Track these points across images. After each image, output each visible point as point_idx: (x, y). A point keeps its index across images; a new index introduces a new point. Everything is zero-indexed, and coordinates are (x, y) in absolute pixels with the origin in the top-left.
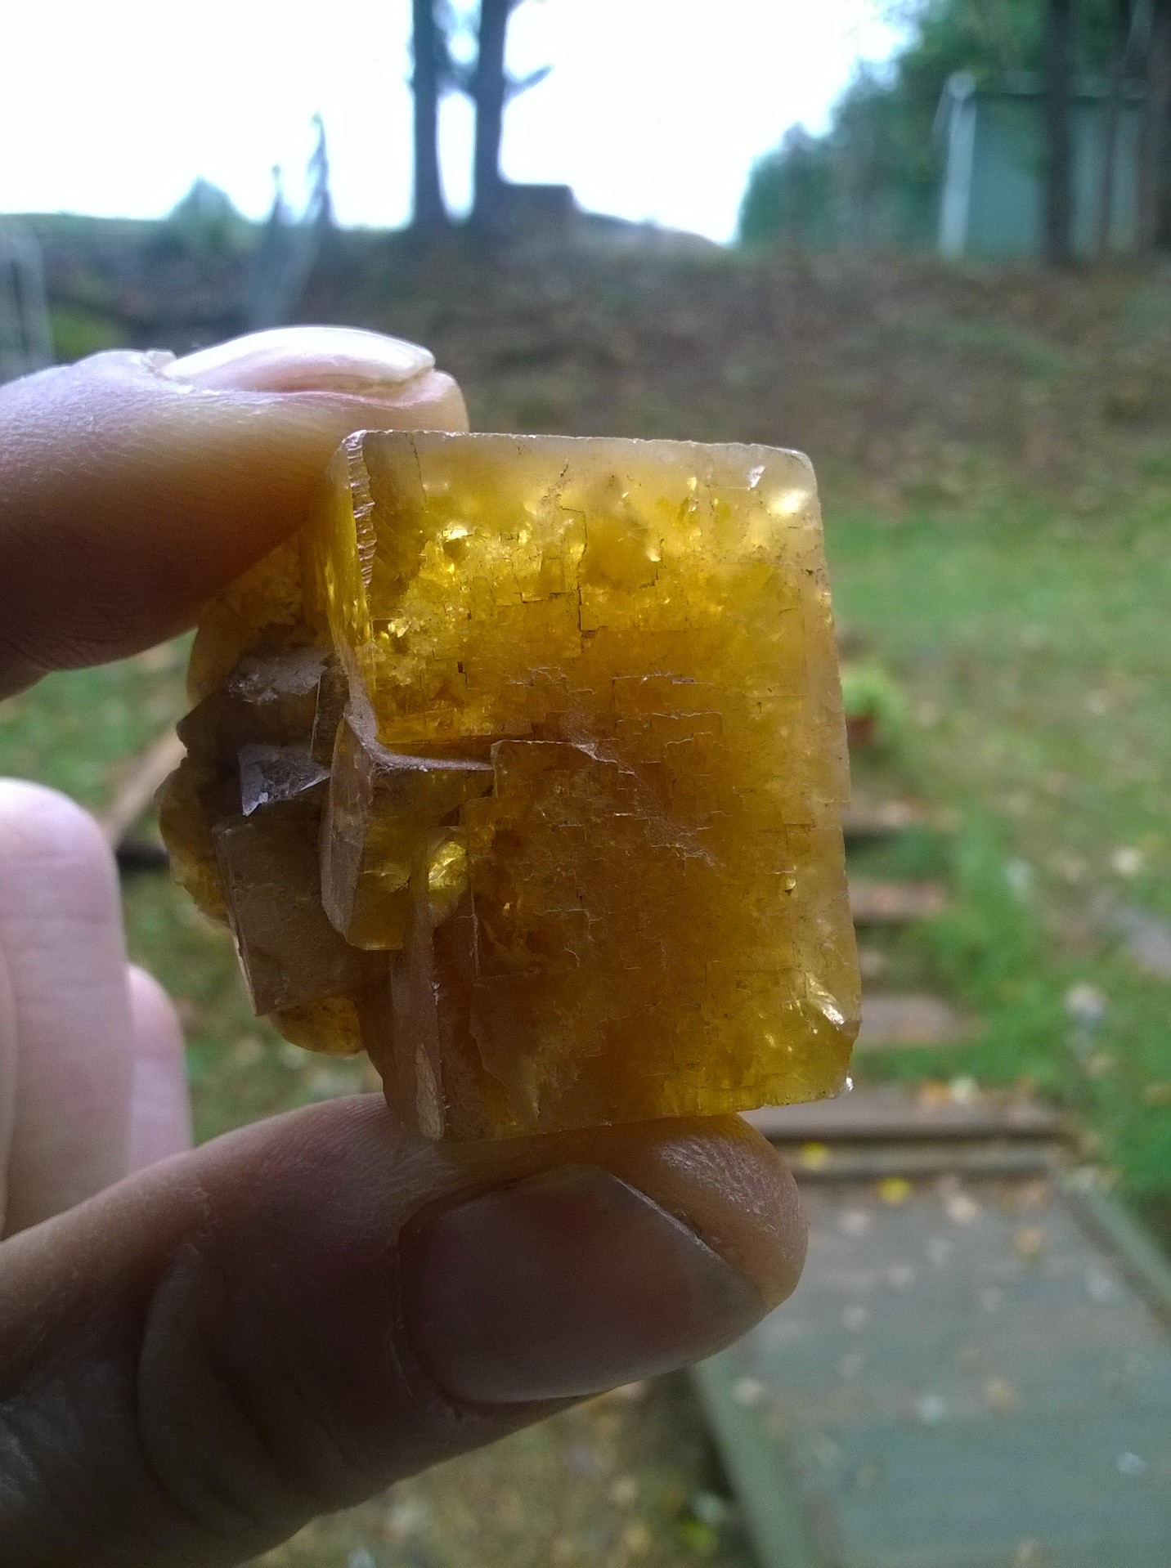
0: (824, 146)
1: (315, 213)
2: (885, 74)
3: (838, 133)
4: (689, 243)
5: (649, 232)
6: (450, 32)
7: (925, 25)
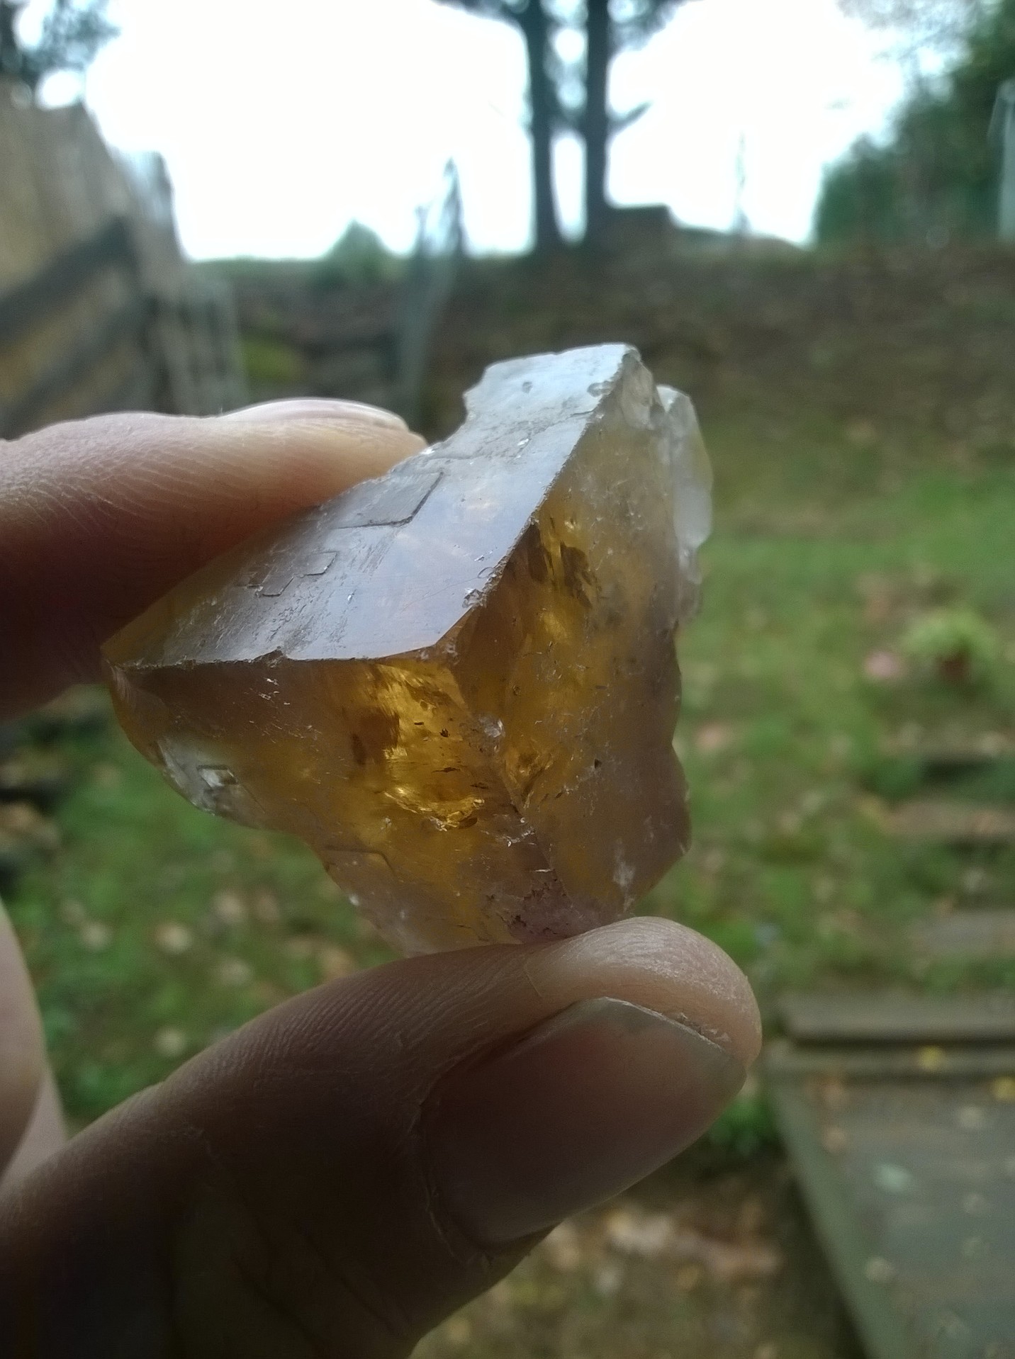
0: (889, 155)
1: (453, 246)
2: (941, 90)
3: (901, 142)
4: (774, 247)
5: (738, 240)
6: (559, 82)
7: (975, 42)
